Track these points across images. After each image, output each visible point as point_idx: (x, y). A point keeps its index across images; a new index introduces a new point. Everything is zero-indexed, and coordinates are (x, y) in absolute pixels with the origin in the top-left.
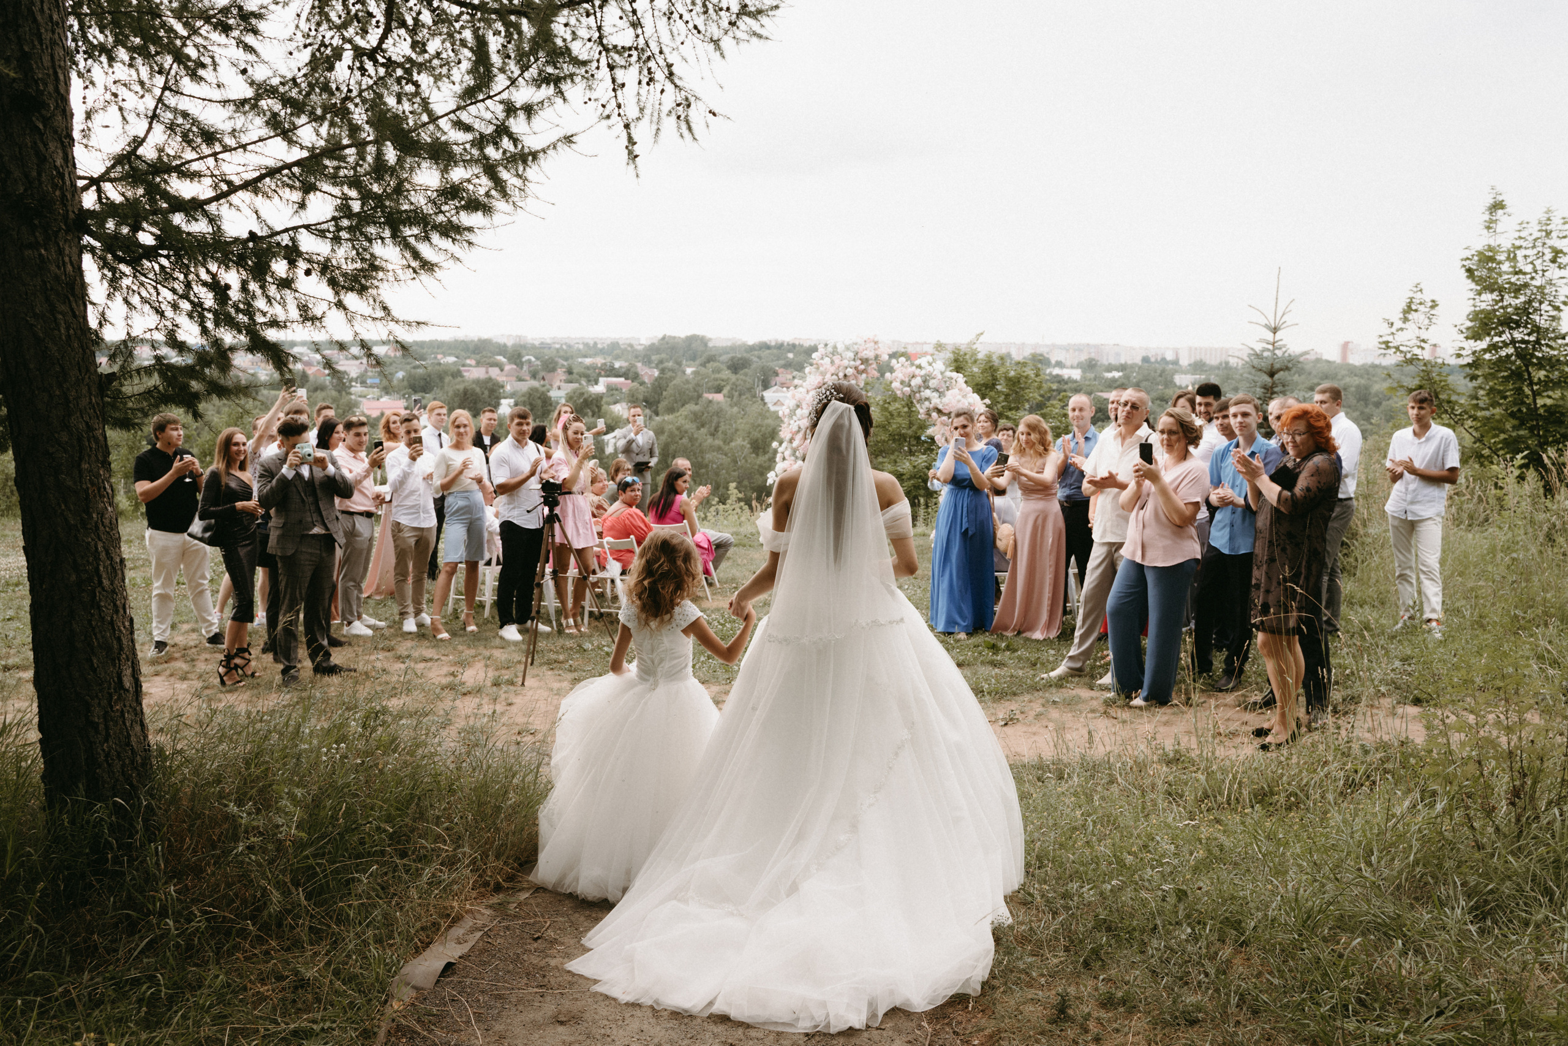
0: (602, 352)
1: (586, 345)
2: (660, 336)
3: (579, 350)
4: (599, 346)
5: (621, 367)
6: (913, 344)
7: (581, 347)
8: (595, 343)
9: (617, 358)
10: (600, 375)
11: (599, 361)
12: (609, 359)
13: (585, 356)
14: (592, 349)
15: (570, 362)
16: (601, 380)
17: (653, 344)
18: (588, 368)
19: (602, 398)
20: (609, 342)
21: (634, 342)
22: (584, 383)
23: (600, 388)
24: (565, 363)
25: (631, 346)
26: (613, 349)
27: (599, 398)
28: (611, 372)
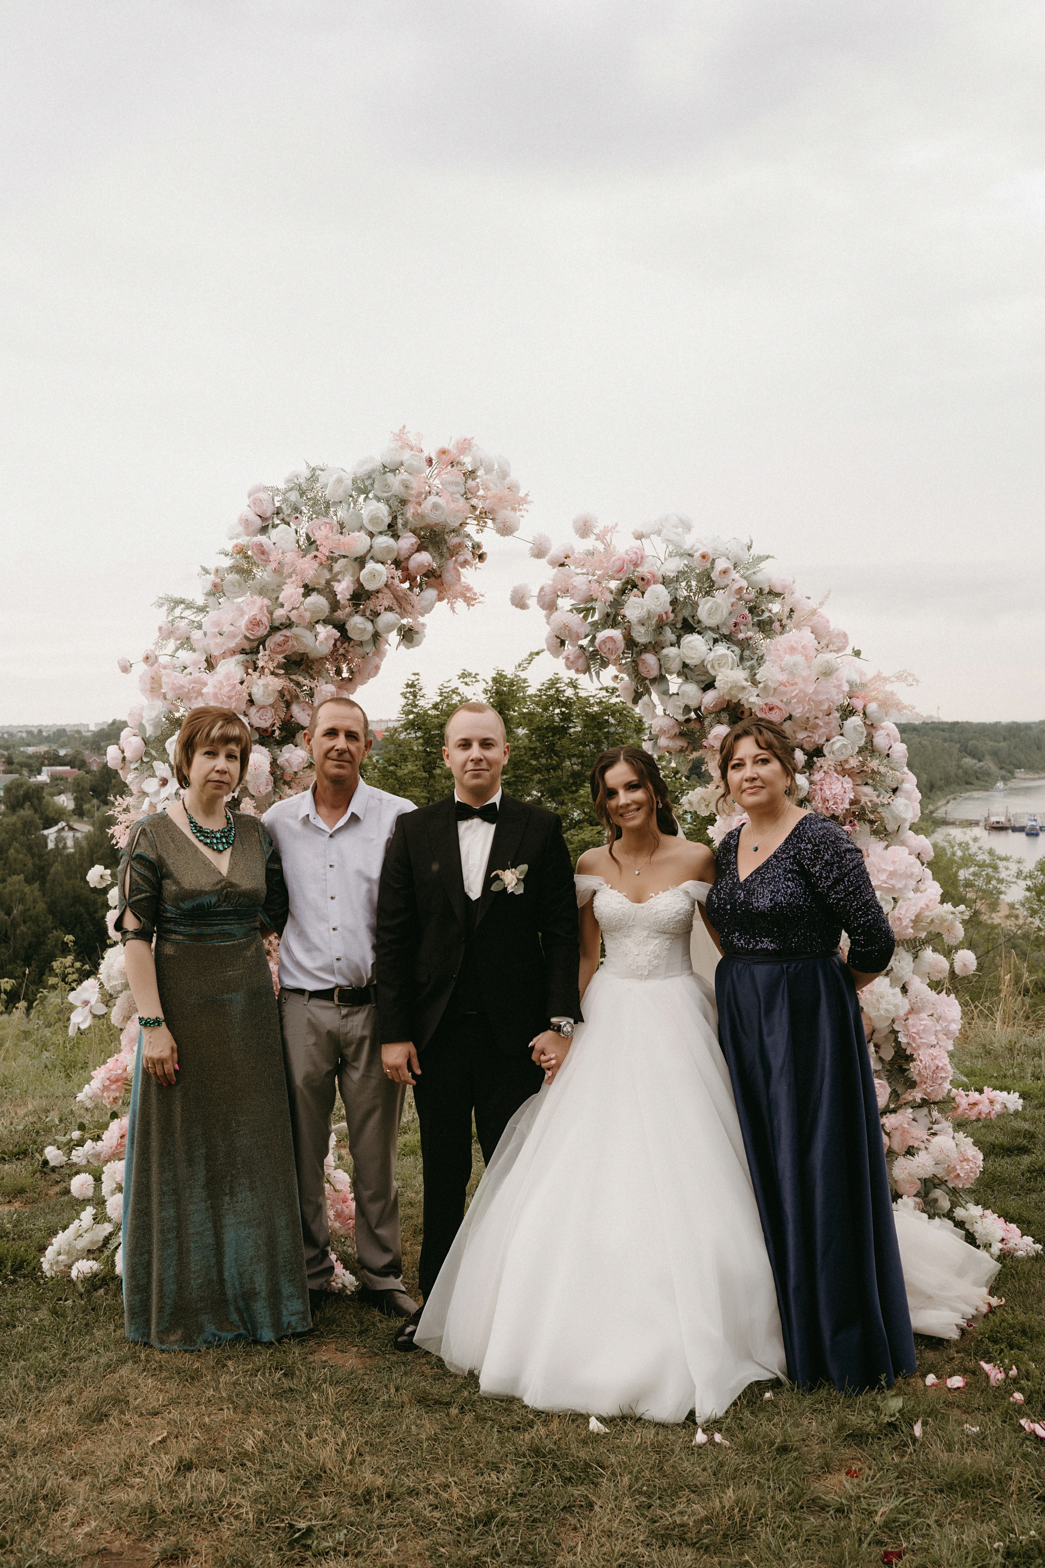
0: (48, 740)
1: (30, 733)
2: (110, 721)
3: (23, 739)
4: (45, 734)
5: (65, 755)
6: (377, 722)
7: (24, 735)
8: (40, 731)
9: (62, 746)
10: (43, 764)
11: (43, 749)
12: (54, 747)
13: (29, 745)
14: (36, 736)
15: (10, 752)
16: (44, 769)
17: (102, 730)
18: (30, 757)
19: (42, 788)
20: (55, 730)
21: (82, 729)
22: (25, 772)
23: (43, 777)
24: (6, 753)
25: (79, 732)
26: (60, 735)
27: (41, 787)
28: (56, 760)
